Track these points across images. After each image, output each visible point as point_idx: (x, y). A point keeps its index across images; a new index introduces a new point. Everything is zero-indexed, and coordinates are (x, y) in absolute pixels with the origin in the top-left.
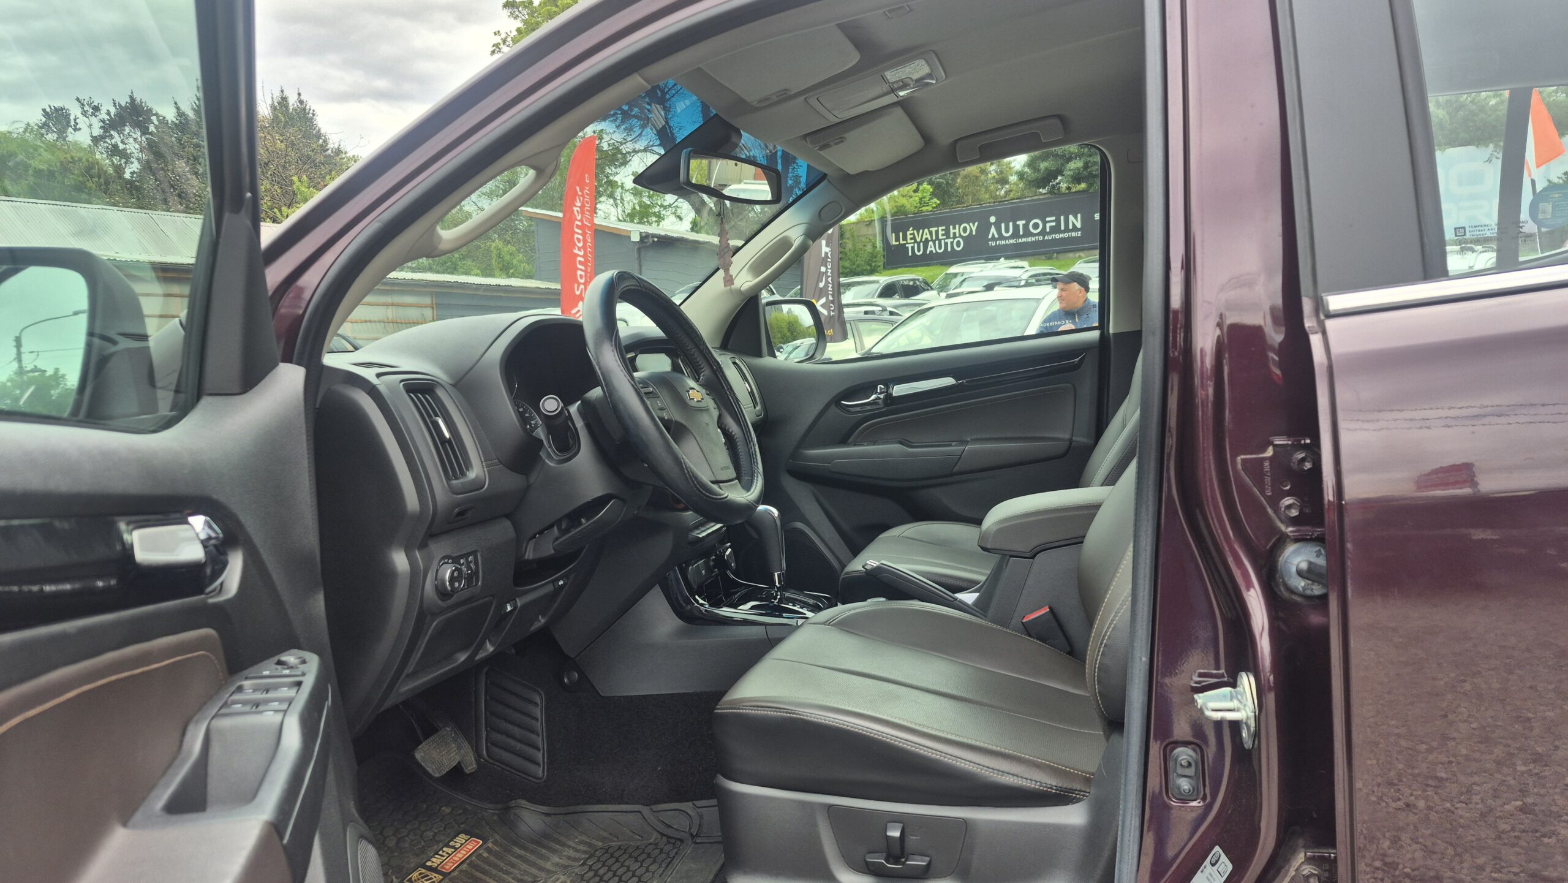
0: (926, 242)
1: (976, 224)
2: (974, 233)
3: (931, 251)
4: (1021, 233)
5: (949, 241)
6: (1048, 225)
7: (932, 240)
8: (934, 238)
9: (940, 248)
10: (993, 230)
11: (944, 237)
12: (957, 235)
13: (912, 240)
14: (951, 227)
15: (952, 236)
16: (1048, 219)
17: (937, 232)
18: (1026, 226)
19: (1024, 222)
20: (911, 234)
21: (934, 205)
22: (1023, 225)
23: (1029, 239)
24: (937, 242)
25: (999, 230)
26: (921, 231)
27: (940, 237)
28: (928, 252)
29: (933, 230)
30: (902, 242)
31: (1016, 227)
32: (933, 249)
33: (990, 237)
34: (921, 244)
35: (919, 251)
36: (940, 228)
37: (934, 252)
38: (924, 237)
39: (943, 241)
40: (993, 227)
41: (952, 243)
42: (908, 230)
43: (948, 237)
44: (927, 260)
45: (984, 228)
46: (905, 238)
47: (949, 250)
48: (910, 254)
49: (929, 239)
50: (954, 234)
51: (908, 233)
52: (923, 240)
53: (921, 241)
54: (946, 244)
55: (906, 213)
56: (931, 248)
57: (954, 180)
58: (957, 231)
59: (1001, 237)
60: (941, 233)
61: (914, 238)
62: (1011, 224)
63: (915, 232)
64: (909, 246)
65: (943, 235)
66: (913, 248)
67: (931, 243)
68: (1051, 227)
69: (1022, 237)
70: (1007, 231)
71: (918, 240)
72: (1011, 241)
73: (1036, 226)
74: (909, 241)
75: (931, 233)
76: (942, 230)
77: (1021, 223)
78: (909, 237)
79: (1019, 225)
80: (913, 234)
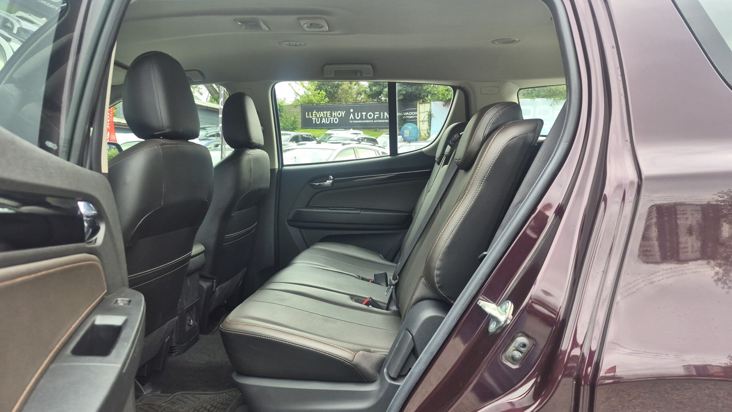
0: (321, 118)
1: (344, 112)
2: (343, 116)
3: (324, 122)
4: (364, 118)
5: (332, 118)
6: (376, 116)
7: (324, 117)
8: (325, 116)
9: (328, 121)
10: (352, 115)
11: (330, 116)
12: (336, 116)
13: (315, 116)
14: (333, 112)
15: (333, 116)
16: (376, 113)
17: (327, 114)
18: (366, 115)
19: (365, 113)
20: (315, 114)
21: (326, 101)
22: (365, 114)
23: (367, 121)
24: (326, 118)
25: (354, 116)
26: (319, 112)
27: (328, 116)
28: (322, 123)
29: (325, 112)
30: (310, 117)
31: (362, 115)
32: (324, 121)
33: (350, 118)
34: (319, 119)
35: (318, 122)
36: (328, 112)
37: (325, 123)
38: (321, 115)
39: (329, 118)
40: (352, 114)
41: (333, 120)
42: (314, 112)
43: (332, 117)
44: (322, 126)
45: (348, 114)
46: (312, 115)
47: (332, 122)
48: (314, 123)
49: (323, 117)
50: (335, 115)
51: (314, 113)
52: (320, 117)
53: (319, 117)
54: (330, 120)
55: (313, 104)
56: (323, 121)
57: (337, 91)
58: (336, 114)
59: (355, 119)
60: (328, 114)
61: (316, 116)
62: (360, 113)
63: (317, 113)
64: (314, 119)
65: (329, 115)
66: (315, 120)
67: (324, 119)
68: (377, 117)
69: (364, 120)
70: (358, 116)
71: (318, 117)
72: (359, 121)
73: (370, 116)
74: (314, 117)
75: (324, 114)
76: (329, 113)
77: (364, 113)
78: (314, 115)
79: (363, 114)
80: (316, 114)
